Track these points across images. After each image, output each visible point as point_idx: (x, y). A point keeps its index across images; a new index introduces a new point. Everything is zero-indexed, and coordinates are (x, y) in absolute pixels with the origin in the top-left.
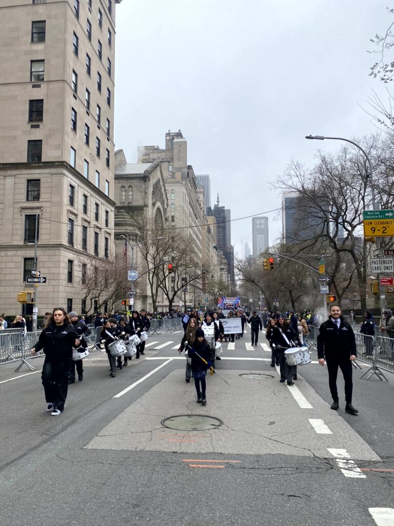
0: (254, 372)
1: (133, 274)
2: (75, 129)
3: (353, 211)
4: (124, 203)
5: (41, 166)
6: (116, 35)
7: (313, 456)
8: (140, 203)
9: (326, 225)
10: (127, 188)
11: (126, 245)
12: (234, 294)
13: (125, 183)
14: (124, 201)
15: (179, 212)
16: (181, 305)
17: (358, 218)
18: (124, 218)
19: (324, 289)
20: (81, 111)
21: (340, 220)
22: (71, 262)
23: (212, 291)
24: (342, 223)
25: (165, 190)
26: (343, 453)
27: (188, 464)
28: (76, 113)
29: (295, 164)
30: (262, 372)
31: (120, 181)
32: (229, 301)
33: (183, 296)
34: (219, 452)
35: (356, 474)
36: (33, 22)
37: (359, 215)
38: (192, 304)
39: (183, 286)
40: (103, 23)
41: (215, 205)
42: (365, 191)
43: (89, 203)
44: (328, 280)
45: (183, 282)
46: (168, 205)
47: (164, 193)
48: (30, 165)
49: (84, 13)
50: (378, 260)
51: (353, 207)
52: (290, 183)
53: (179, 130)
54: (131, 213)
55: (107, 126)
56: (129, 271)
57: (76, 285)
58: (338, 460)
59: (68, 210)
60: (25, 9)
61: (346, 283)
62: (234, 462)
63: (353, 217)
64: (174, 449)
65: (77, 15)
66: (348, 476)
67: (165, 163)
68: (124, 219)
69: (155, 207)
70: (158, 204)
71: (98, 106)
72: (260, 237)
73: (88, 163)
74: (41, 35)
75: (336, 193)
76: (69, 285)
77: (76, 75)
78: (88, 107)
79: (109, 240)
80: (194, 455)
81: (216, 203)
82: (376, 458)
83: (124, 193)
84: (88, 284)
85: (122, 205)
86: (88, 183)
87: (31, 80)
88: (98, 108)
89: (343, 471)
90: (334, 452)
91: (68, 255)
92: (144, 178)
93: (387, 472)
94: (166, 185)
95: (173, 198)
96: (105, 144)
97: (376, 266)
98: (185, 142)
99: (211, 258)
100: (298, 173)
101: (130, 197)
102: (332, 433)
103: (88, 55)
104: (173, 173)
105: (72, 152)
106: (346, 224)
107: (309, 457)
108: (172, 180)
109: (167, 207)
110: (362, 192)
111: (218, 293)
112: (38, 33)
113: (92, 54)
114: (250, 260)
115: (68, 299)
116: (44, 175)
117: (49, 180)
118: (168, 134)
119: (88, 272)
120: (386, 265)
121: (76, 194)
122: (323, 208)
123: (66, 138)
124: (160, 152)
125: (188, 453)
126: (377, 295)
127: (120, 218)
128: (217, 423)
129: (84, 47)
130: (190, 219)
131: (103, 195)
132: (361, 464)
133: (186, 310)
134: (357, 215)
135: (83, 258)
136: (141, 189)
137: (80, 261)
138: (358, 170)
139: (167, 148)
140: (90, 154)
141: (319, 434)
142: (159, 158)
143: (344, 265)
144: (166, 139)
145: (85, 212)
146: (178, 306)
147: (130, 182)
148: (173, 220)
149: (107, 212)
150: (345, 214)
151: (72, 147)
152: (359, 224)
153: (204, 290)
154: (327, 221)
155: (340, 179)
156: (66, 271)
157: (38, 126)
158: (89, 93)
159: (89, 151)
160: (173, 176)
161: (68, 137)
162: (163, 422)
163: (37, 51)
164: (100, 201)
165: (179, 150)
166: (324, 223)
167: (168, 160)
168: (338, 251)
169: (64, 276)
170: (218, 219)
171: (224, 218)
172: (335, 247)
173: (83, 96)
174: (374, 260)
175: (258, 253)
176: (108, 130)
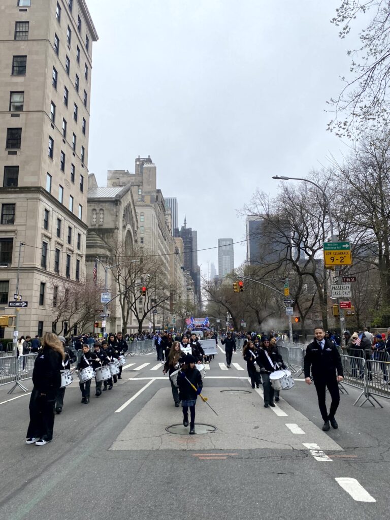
0: (233, 388)
1: (106, 296)
2: (51, 156)
3: (313, 237)
4: (95, 225)
5: (17, 191)
6: (93, 70)
7: (292, 449)
8: (111, 226)
9: (289, 250)
10: (98, 211)
11: (96, 266)
12: (201, 315)
13: (96, 206)
14: (95, 223)
15: (148, 234)
16: (150, 327)
17: (318, 244)
18: (95, 240)
19: (289, 310)
20: (58, 139)
21: (302, 245)
22: (43, 284)
23: (179, 312)
24: (304, 249)
25: (135, 213)
26: (315, 446)
27: (198, 457)
28: (53, 141)
29: (260, 193)
30: (239, 389)
31: (91, 204)
32: (198, 322)
33: (152, 318)
34: (220, 448)
35: (326, 459)
36: (14, 57)
37: (319, 241)
38: (160, 325)
39: (153, 307)
40: (81, 59)
41: (182, 227)
42: (324, 218)
43: (62, 226)
44: (292, 302)
45: (153, 303)
46: (137, 227)
47: (134, 216)
48: (5, 190)
49: (63, 50)
50: (337, 286)
51: (314, 233)
52: (256, 211)
53: (149, 156)
54: (101, 236)
55: (82, 153)
56: (102, 294)
57: (47, 307)
58: (311, 451)
59: (42, 234)
60: (6, 44)
61: (309, 304)
62: (233, 454)
63: (314, 242)
64: (183, 448)
65: (57, 52)
66: (320, 460)
67: (134, 187)
68: (95, 242)
69: (125, 229)
70: (129, 227)
71: (74, 135)
72: (226, 258)
73: (62, 188)
74: (21, 69)
75: (297, 219)
76: (41, 307)
77: (54, 106)
78: (65, 136)
79: (80, 262)
80: (200, 451)
81: (184, 225)
82: (340, 448)
83: (95, 216)
84: (59, 306)
85: (93, 227)
86: (62, 207)
87: (10, 110)
88: (73, 137)
89: (315, 457)
90: (308, 446)
91: (41, 278)
92: (116, 202)
93: (347, 457)
94: (136, 208)
95: (142, 220)
96: (79, 170)
97: (336, 291)
98: (155, 168)
99: (178, 278)
100: (263, 202)
101: (101, 220)
102: (304, 433)
103: (65, 88)
104: (143, 197)
105: (48, 178)
106: (307, 249)
107: (289, 450)
108: (142, 203)
109: (137, 229)
110: (321, 219)
111: (185, 314)
112: (18, 67)
113: (70, 88)
114: (216, 281)
115: (39, 322)
116: (19, 200)
117: (25, 204)
118: (138, 160)
119: (60, 294)
120: (344, 291)
121: (50, 218)
122: (286, 234)
123: (43, 165)
124: (130, 177)
125: (195, 451)
126: (337, 317)
127: (91, 240)
128: (212, 429)
129: (63, 80)
130: (159, 240)
131: (76, 219)
132: (328, 453)
133: (154, 330)
134: (317, 240)
135: (55, 281)
136: (112, 212)
137: (52, 284)
138: (318, 199)
139: (137, 173)
140: (65, 180)
141: (295, 434)
142: (129, 182)
143: (306, 286)
144: (136, 164)
145: (59, 235)
146: (148, 327)
147: (101, 206)
148: (142, 242)
149: (79, 235)
150: (306, 240)
151: (48, 174)
152: (319, 248)
153: (171, 310)
154: (290, 246)
155: (301, 207)
156: (38, 294)
157: (15, 153)
158: (66, 123)
159: (64, 177)
160: (142, 200)
161: (45, 163)
162: (167, 429)
163: (17, 83)
164: (73, 224)
165: (149, 175)
166: (288, 248)
167: (138, 184)
168: (300, 274)
169: (36, 299)
170: (185, 240)
171: (191, 239)
172: (298, 269)
173: (60, 125)
174: (334, 286)
175: (224, 274)
176: (83, 156)
